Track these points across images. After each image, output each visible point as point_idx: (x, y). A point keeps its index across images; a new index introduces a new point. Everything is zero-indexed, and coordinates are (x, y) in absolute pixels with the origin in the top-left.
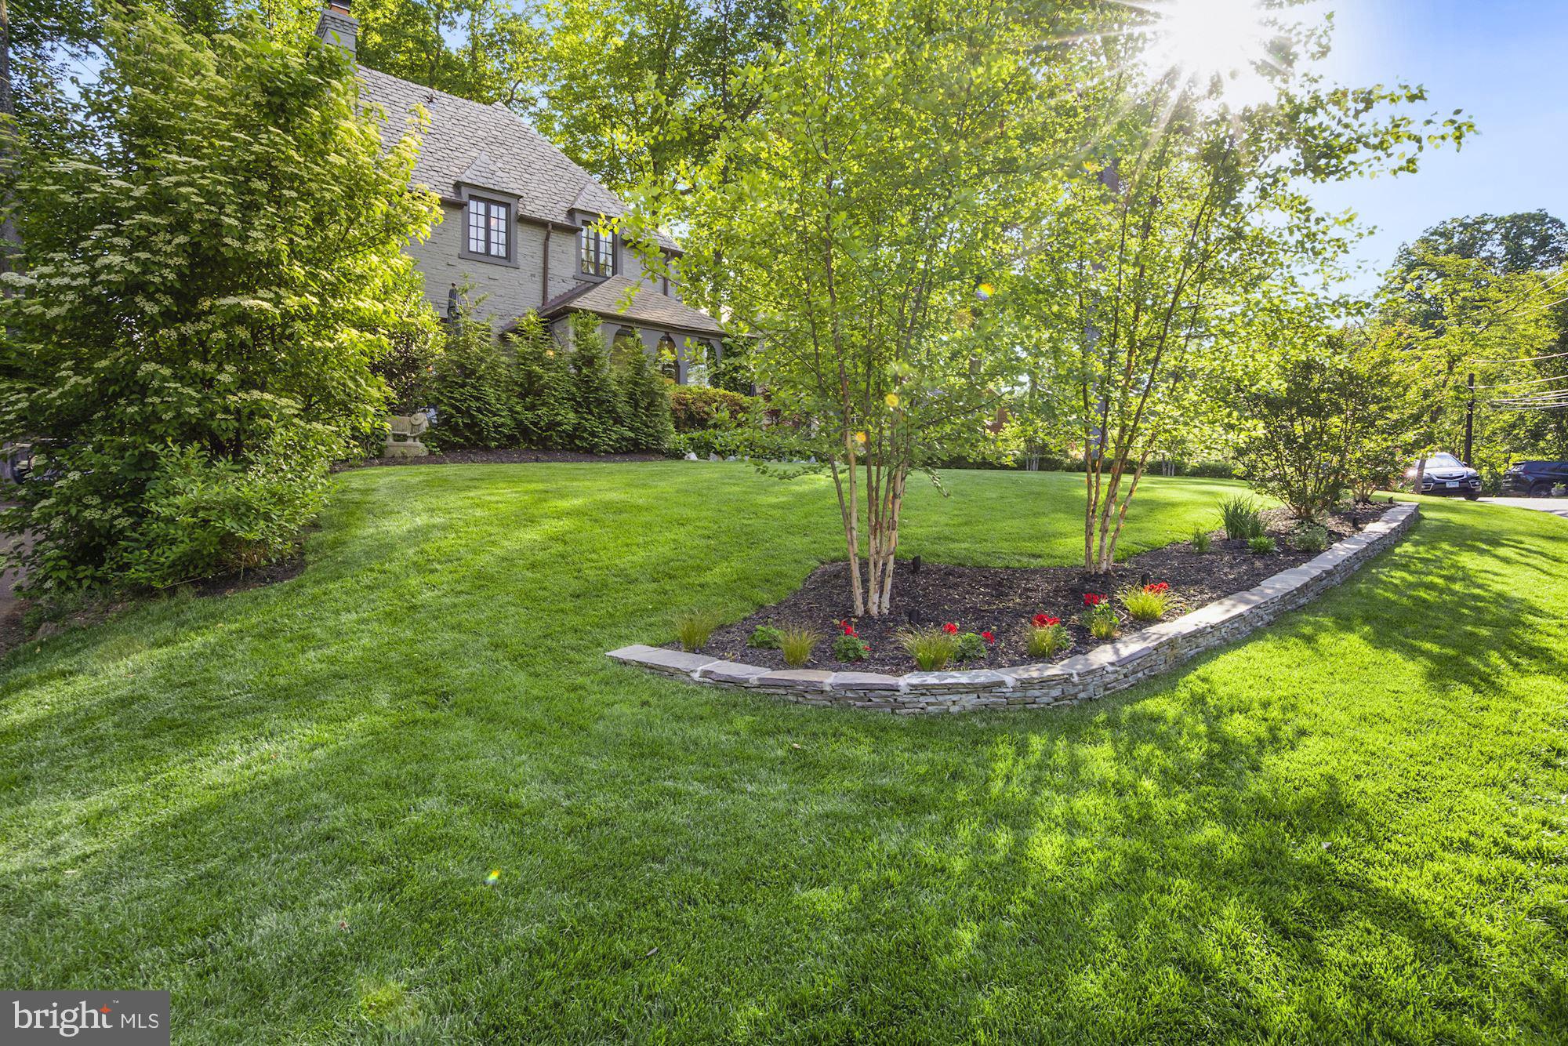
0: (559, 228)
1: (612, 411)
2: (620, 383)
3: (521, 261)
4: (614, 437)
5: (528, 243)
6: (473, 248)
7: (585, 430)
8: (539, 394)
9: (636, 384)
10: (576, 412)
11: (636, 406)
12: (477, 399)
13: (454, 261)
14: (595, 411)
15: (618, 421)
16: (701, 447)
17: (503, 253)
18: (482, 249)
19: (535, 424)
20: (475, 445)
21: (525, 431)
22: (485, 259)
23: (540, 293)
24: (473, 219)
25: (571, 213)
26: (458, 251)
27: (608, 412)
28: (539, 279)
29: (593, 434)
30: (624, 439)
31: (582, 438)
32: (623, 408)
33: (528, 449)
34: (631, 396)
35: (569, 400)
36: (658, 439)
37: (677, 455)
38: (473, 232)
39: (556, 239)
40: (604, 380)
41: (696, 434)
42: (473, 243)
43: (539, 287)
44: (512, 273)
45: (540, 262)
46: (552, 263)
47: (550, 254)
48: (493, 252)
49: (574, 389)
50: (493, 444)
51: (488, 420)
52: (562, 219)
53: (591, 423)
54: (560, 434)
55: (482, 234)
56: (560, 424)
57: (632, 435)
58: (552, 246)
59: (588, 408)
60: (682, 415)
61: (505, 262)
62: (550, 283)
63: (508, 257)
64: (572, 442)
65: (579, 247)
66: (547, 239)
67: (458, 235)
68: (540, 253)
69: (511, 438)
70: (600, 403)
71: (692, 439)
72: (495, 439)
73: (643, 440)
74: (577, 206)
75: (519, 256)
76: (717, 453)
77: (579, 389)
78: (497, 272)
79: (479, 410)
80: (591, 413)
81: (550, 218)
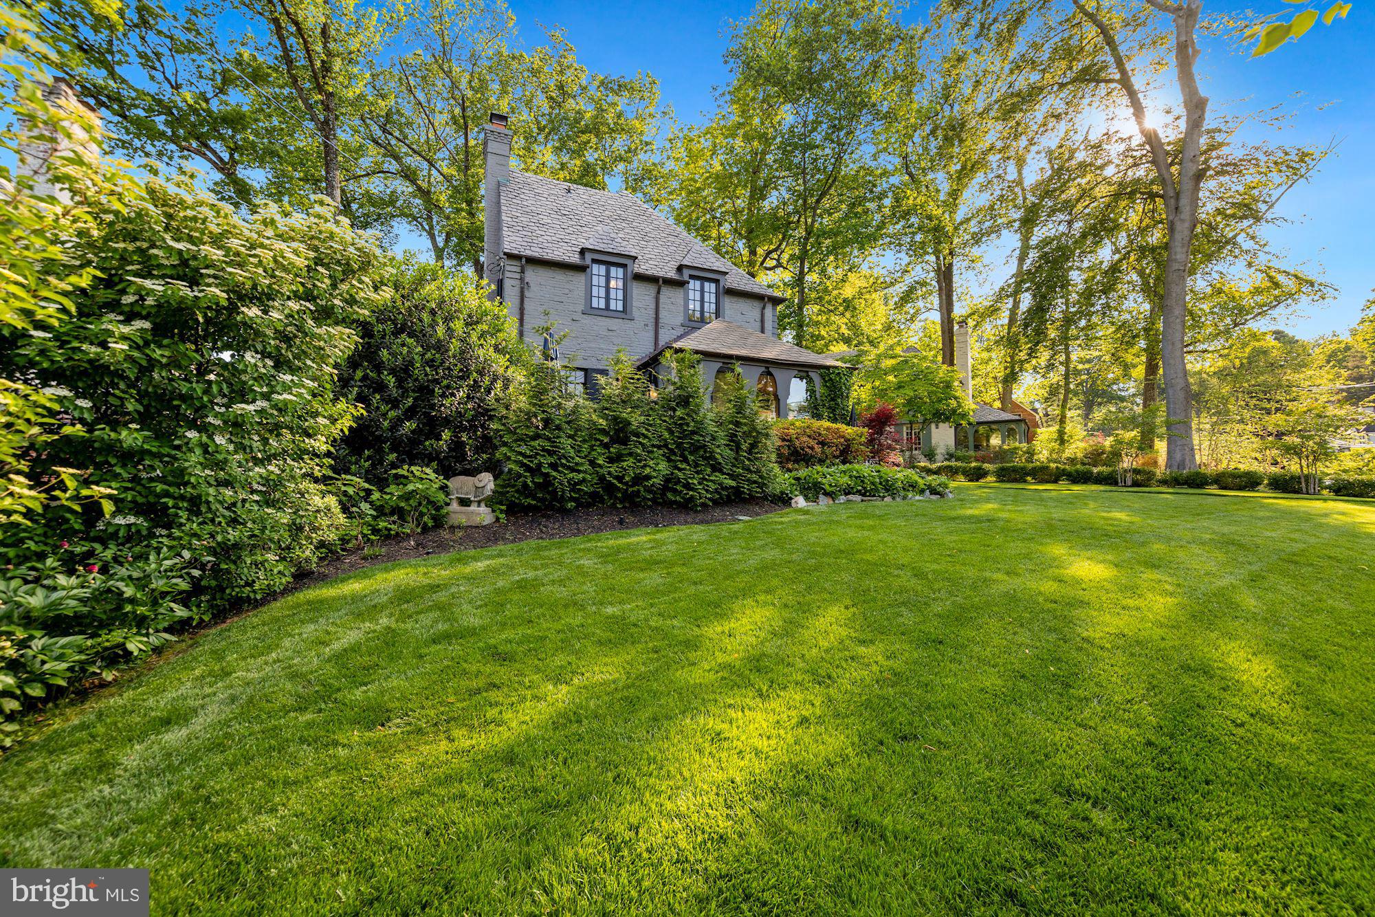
0: (669, 282)
1: (709, 456)
2: (720, 424)
3: (635, 313)
4: (713, 487)
5: (642, 296)
6: (595, 305)
7: (678, 481)
8: (624, 442)
9: (737, 424)
10: (669, 460)
11: (738, 449)
12: (550, 453)
13: (578, 316)
14: (691, 458)
15: (717, 468)
16: (809, 488)
17: (620, 308)
18: (602, 305)
19: (620, 479)
20: (551, 508)
21: (610, 488)
22: (605, 313)
23: (652, 340)
24: (595, 280)
25: (680, 269)
26: (582, 307)
27: (705, 458)
28: (651, 328)
29: (688, 486)
30: (725, 488)
31: (675, 491)
32: (723, 453)
33: (613, 506)
34: (732, 437)
35: (659, 447)
36: (762, 485)
37: (783, 500)
38: (595, 291)
39: (667, 294)
40: (701, 423)
41: (803, 473)
42: (595, 301)
43: (652, 334)
44: (629, 324)
45: (652, 313)
46: (662, 314)
47: (661, 306)
48: (613, 307)
49: (666, 435)
50: (571, 505)
51: (561, 479)
52: (672, 274)
53: (686, 473)
54: (648, 490)
55: (603, 293)
56: (648, 477)
57: (733, 483)
58: (662, 298)
59: (682, 455)
60: (786, 452)
61: (623, 315)
62: (661, 331)
63: (625, 310)
64: (663, 495)
65: (687, 300)
66: (658, 292)
67: (582, 294)
68: (653, 306)
69: (594, 495)
70: (696, 448)
71: (798, 479)
72: (572, 499)
73: (746, 487)
74: (685, 262)
75: (634, 309)
76: (826, 494)
77: (671, 432)
78: (615, 324)
79: (554, 466)
80: (685, 460)
81: (661, 274)
